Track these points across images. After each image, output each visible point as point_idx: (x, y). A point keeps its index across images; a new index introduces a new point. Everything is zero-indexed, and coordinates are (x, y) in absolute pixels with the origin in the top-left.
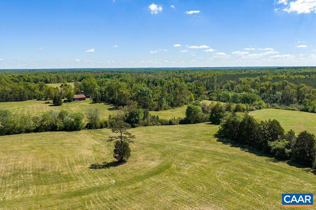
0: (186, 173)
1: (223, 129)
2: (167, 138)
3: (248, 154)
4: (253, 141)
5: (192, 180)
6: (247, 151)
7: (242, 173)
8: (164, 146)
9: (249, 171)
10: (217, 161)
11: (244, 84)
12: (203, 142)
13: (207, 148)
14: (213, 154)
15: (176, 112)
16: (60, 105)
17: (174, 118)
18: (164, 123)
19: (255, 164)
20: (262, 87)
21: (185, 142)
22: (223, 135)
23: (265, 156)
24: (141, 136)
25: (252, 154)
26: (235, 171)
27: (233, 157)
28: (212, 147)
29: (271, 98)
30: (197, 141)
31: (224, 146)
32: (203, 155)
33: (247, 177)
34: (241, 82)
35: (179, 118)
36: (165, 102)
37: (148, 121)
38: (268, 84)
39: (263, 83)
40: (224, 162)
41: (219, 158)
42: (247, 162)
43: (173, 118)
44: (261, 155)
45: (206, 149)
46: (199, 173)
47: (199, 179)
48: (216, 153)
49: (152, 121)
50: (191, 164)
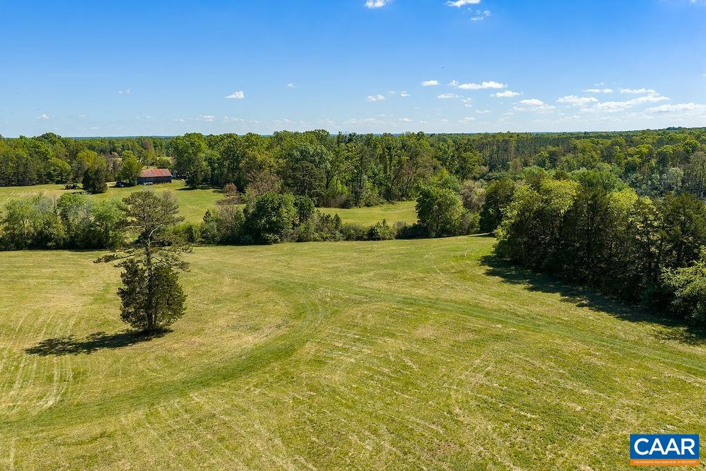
0: (337, 378)
1: (509, 239)
2: (336, 265)
3: (586, 313)
4: (604, 272)
5: (349, 407)
6: (586, 305)
7: (561, 381)
8: (314, 287)
9: (588, 375)
10: (471, 336)
11: (583, 151)
12: (442, 276)
13: (448, 294)
14: (464, 313)
15: (397, 212)
16: (101, 192)
17: (384, 222)
18: (352, 235)
19: (612, 348)
20: (630, 159)
21: (382, 277)
22: (509, 259)
23: (650, 321)
24: (266, 261)
25: (603, 313)
26: (533, 373)
27: (532, 322)
28: (466, 290)
29: (653, 184)
30: (421, 275)
31: (507, 287)
32: (425, 313)
33: (580, 399)
34: (575, 148)
35: (399, 224)
36: (368, 184)
37: (307, 228)
38: (645, 151)
39: (632, 148)
40: (497, 338)
41: (478, 324)
42: (583, 341)
43: (381, 222)
44: (635, 318)
45: (443, 296)
46: (386, 378)
47: (379, 404)
48: (474, 309)
49: (318, 229)
50: (372, 344)
